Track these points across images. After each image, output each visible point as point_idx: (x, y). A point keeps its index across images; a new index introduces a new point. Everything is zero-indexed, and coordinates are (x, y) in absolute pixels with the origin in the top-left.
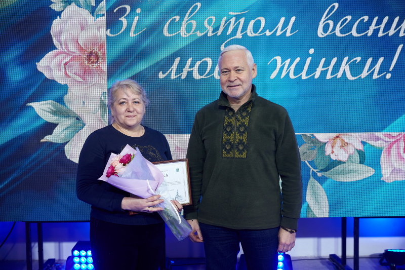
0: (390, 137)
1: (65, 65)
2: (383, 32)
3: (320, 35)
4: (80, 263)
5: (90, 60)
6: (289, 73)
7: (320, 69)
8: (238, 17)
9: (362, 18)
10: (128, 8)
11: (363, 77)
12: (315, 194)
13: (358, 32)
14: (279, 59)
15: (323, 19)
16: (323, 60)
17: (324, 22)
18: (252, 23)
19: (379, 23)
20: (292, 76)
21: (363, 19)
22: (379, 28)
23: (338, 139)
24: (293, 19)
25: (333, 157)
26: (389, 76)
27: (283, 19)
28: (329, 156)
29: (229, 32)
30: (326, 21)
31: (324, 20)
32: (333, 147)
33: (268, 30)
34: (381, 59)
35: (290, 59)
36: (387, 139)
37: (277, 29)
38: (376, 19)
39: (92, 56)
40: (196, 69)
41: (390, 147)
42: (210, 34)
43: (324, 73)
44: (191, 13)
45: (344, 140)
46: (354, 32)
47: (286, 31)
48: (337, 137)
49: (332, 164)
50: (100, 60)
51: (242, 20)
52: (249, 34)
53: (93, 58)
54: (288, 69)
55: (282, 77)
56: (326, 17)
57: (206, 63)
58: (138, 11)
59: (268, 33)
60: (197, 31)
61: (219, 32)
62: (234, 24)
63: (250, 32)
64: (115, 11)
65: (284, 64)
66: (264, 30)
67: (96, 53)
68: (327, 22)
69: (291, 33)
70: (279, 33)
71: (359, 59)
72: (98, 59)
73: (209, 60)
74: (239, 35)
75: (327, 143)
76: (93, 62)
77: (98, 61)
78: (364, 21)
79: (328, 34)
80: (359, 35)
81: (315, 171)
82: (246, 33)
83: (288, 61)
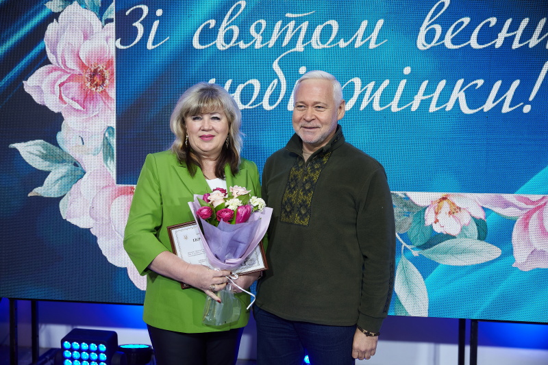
0: (528, 201)
1: (60, 86)
2: (520, 42)
3: (420, 47)
4: (72, 359)
5: (94, 81)
6: (371, 103)
7: (419, 97)
8: (299, 21)
9: (487, 21)
10: (145, 9)
11: (485, 110)
12: (407, 281)
13: (480, 41)
14: (357, 81)
15: (426, 23)
16: (425, 83)
17: (428, 26)
18: (319, 29)
19: (514, 28)
20: (377, 107)
21: (489, 22)
22: (515, 35)
23: (445, 202)
24: (380, 23)
25: (437, 229)
26: (527, 109)
27: (364, 24)
28: (431, 226)
29: (285, 42)
30: (431, 24)
31: (428, 24)
32: (437, 213)
33: (342, 40)
34: (516, 83)
35: (373, 82)
36: (523, 205)
37: (356, 38)
38: (509, 22)
39: (96, 76)
40: (237, 96)
41: (528, 217)
42: (258, 46)
43: (425, 104)
44: (232, 15)
45: (453, 204)
46: (474, 43)
47: (369, 40)
48: (444, 198)
49: (435, 239)
50: (107, 81)
51: (305, 25)
52: (315, 46)
53: (97, 79)
54: (371, 96)
55: (362, 108)
56: (430, 20)
57: (251, 87)
58: (159, 12)
59: (342, 44)
60: (240, 41)
61: (271, 43)
62: (293, 31)
63: (315, 42)
64: (127, 13)
65: (366, 90)
66: (337, 39)
67: (102, 71)
68: (432, 26)
69: (376, 43)
70: (358, 44)
71: (480, 82)
72: (103, 79)
73: (256, 84)
74: (300, 47)
75: (428, 206)
76: (97, 85)
77: (103, 83)
78: (491, 26)
79: (433, 44)
80: (482, 47)
81: (409, 247)
82: (310, 44)
83: (371, 86)
